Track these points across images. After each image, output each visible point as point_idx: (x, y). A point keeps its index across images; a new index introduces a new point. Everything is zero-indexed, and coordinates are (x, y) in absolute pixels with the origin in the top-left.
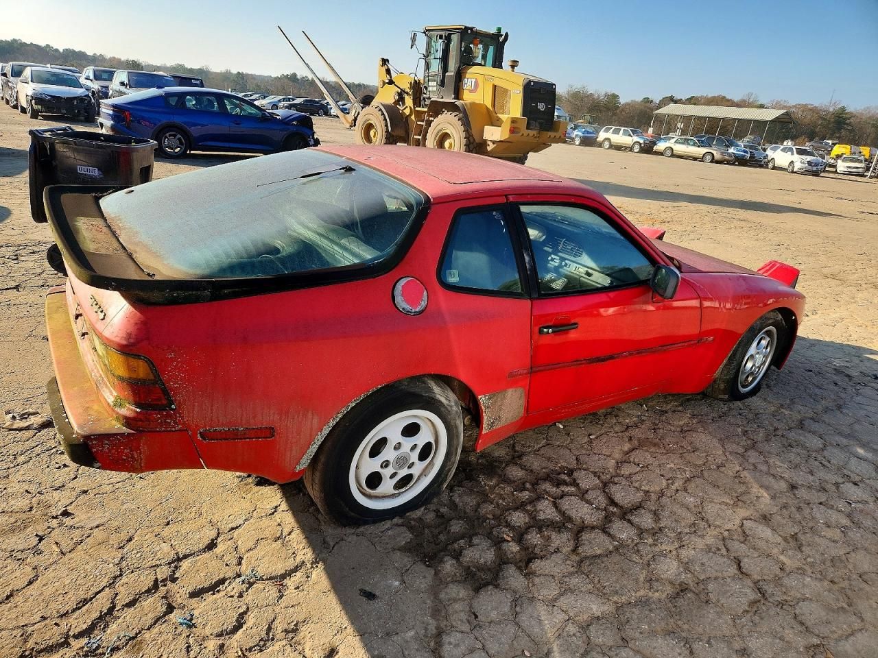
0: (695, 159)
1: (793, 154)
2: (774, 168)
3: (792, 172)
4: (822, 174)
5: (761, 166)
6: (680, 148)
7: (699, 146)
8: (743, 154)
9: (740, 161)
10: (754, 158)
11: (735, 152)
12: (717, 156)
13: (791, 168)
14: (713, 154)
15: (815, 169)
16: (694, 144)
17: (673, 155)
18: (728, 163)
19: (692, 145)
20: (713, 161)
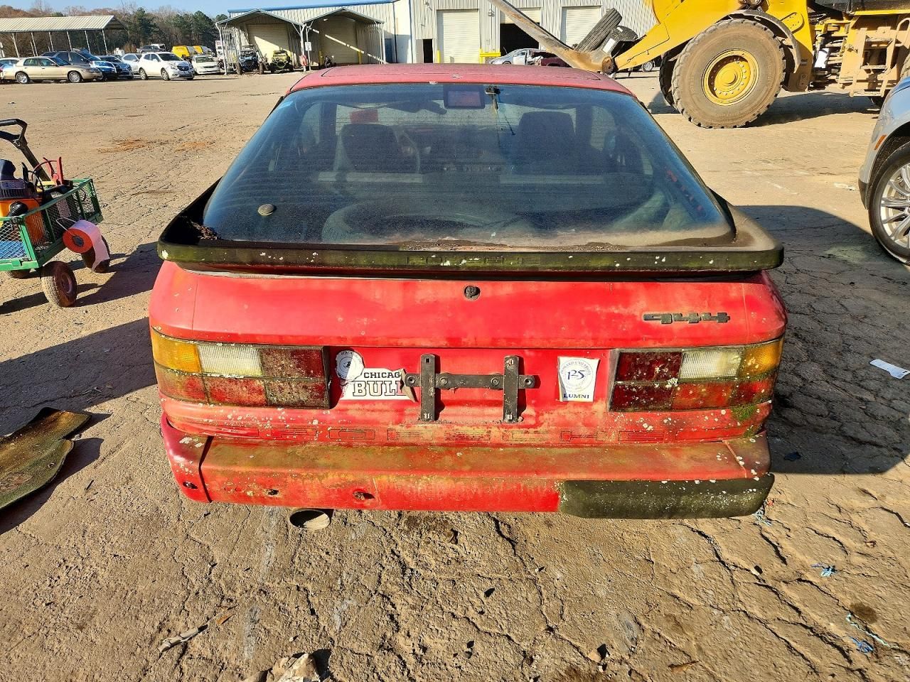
0: (57, 81)
1: (159, 61)
2: (147, 78)
3: (169, 79)
4: (196, 77)
5: (130, 78)
6: (34, 71)
7: (56, 66)
8: (108, 67)
9: (108, 76)
10: (121, 70)
11: (98, 66)
12: (85, 74)
13: (165, 76)
14: (78, 73)
15: (187, 72)
16: (49, 64)
17: (29, 81)
18: (98, 81)
19: (47, 65)
20: (82, 80)
